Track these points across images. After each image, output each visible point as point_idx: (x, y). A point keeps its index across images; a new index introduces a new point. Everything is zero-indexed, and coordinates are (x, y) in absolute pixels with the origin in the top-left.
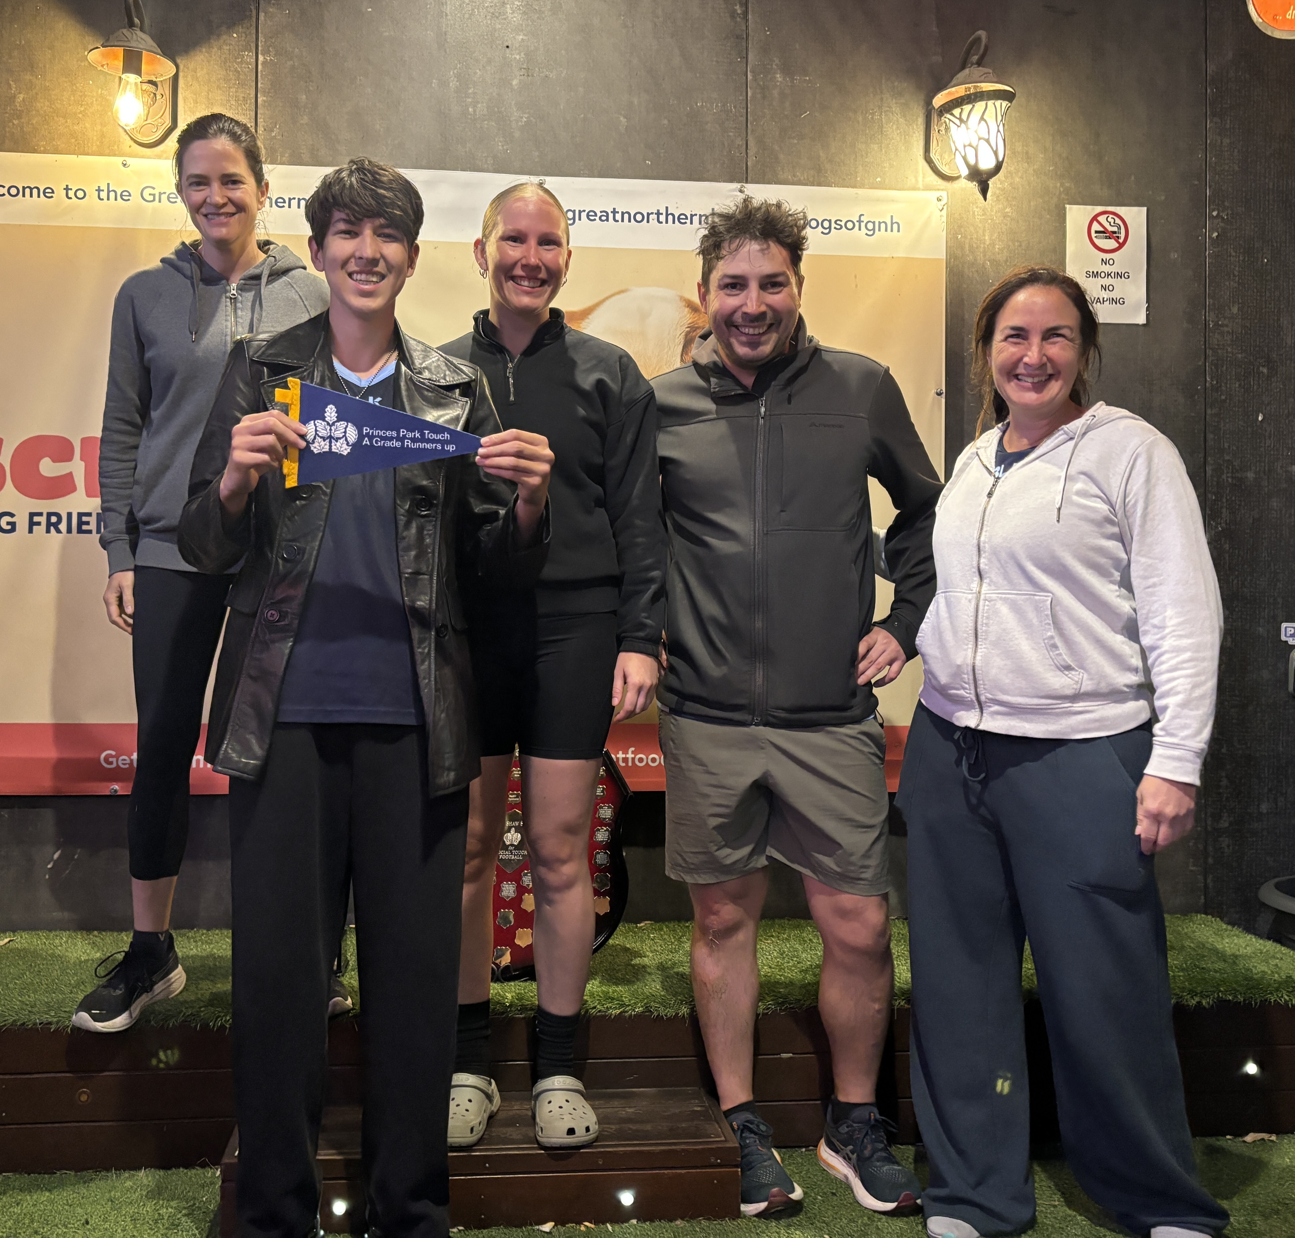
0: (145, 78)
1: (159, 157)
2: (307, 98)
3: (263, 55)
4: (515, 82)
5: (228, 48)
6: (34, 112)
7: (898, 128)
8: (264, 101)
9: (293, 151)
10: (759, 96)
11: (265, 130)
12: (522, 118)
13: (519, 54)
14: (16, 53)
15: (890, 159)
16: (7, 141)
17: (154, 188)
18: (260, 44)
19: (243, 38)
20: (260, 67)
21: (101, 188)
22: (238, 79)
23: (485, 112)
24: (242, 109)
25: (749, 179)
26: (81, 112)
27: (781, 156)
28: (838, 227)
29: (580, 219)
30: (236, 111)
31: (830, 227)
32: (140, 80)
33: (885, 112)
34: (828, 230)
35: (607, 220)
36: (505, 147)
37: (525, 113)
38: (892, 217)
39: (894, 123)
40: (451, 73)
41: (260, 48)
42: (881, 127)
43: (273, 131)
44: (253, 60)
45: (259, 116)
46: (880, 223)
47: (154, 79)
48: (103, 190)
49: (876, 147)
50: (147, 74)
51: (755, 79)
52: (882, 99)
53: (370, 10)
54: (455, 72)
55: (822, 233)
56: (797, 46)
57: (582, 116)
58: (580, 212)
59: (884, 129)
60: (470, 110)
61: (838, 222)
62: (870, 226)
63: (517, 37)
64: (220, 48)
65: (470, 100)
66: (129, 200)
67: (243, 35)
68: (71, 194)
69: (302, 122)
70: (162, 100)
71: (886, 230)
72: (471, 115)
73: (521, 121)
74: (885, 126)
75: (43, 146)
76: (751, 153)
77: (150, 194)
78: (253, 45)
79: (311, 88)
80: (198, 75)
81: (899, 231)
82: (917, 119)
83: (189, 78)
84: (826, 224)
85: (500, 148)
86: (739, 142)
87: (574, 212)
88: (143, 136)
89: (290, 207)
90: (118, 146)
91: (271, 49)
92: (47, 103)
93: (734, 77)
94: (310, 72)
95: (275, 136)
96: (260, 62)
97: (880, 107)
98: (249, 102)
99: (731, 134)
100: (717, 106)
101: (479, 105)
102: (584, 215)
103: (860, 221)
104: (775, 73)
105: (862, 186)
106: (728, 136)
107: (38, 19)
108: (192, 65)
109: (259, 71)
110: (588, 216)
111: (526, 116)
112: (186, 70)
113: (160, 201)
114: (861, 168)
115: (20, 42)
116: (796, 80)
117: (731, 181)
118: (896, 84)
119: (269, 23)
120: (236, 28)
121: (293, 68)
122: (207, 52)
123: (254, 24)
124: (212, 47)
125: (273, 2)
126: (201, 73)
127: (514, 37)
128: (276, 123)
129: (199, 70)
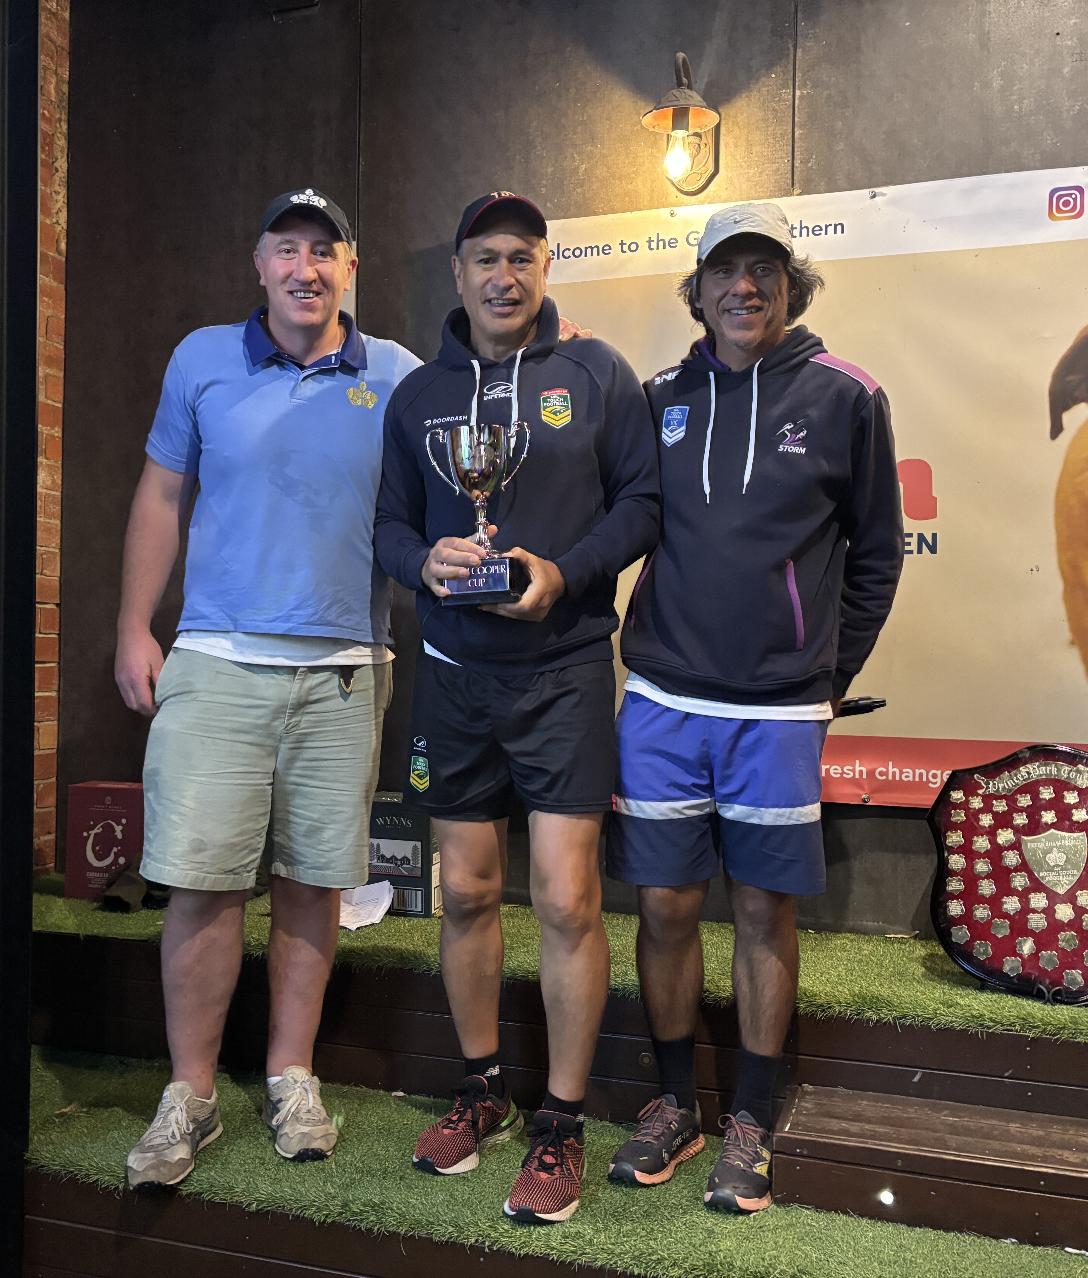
0: (691, 131)
1: (702, 203)
2: (843, 125)
3: (799, 89)
4: (1066, 70)
5: (766, 89)
6: (594, 179)
8: (801, 134)
9: (829, 179)
11: (801, 162)
12: (1074, 106)
13: (1071, 39)
14: (579, 129)
16: (572, 208)
18: (797, 80)
19: (781, 77)
20: (797, 102)
21: (652, 239)
22: (776, 117)
23: (1033, 107)
24: (780, 146)
26: (634, 173)
30: (774, 149)
32: (687, 133)
36: (1054, 141)
37: (1078, 101)
40: (995, 73)
41: (797, 84)
43: (809, 162)
44: (791, 97)
45: (796, 149)
47: (699, 131)
48: (653, 241)
50: (693, 126)
53: (908, 24)
54: (999, 70)
60: (1016, 107)
63: (1069, 22)
64: (759, 92)
65: (1015, 97)
66: (674, 246)
67: (782, 74)
68: (626, 248)
69: (838, 148)
70: (706, 149)
72: (1017, 112)
73: (1073, 111)
75: (602, 208)
78: (791, 82)
79: (847, 114)
80: (739, 119)
83: (730, 125)
85: (1049, 142)
88: (689, 185)
89: (826, 233)
90: (666, 199)
91: (808, 82)
92: (605, 169)
94: (846, 98)
95: (811, 167)
96: (797, 97)
98: (786, 137)
101: (1026, 101)
107: (598, 95)
108: (732, 112)
109: (796, 105)
111: (1079, 103)
112: (728, 117)
115: (583, 118)
119: (807, 58)
120: (774, 69)
121: (829, 97)
122: (746, 97)
123: (791, 62)
124: (752, 91)
125: (810, 36)
126: (741, 118)
127: (1065, 23)
128: (812, 154)
129: (739, 115)
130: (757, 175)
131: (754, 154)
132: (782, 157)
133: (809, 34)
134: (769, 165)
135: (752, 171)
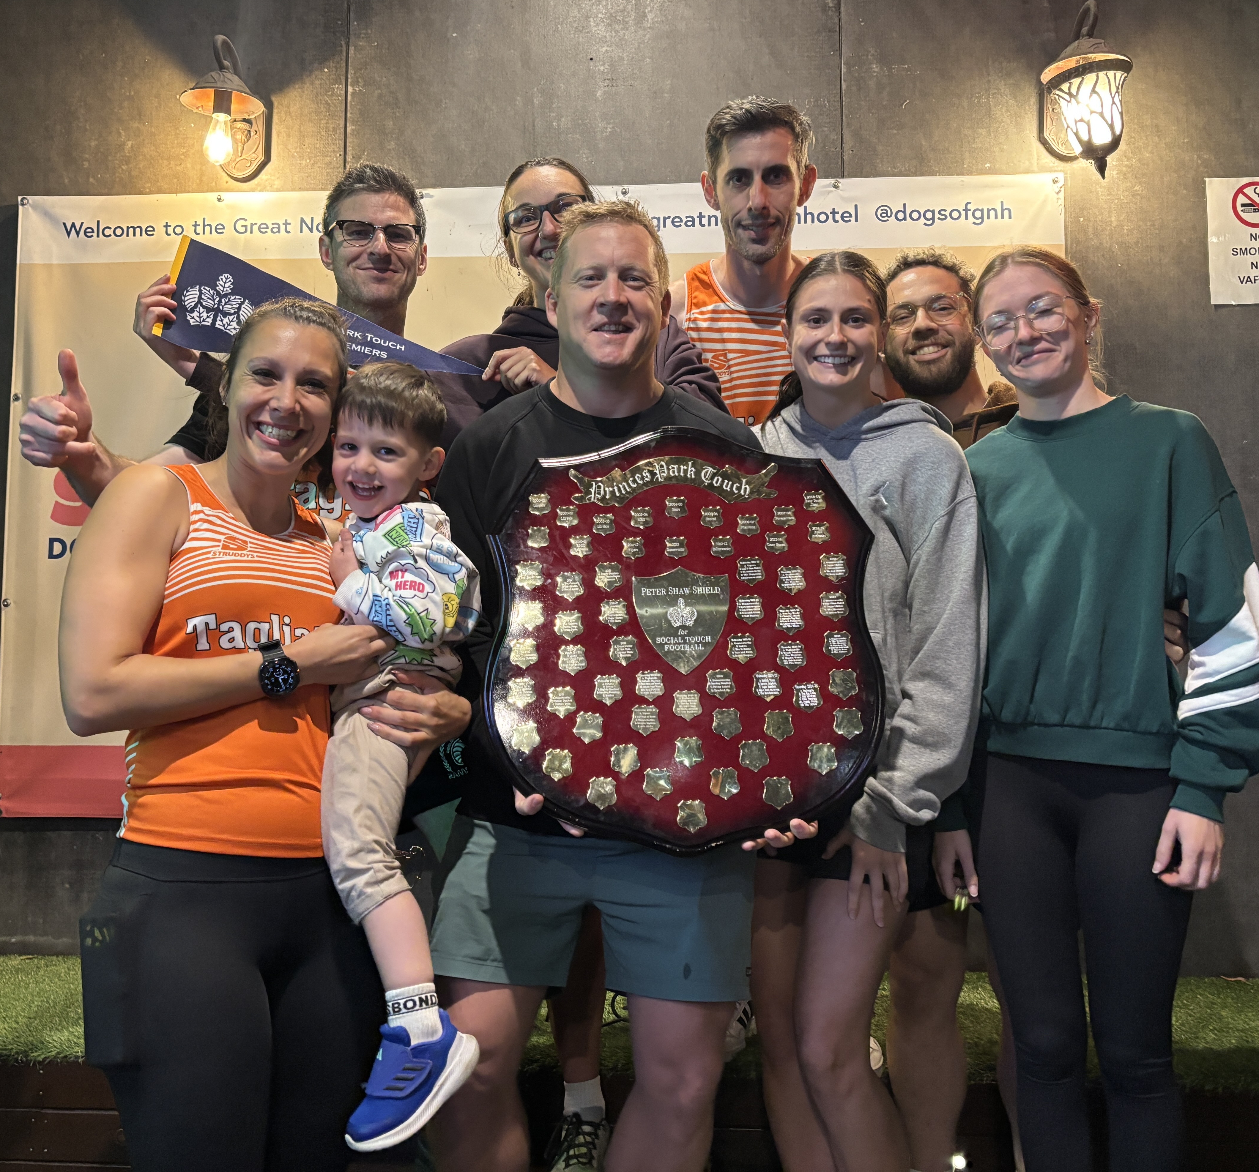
0: (234, 116)
1: (253, 190)
2: (394, 125)
3: (352, 86)
4: (598, 94)
5: (319, 82)
6: (141, 157)
7: (1008, 110)
8: (353, 130)
10: (854, 88)
11: (354, 157)
12: (607, 128)
13: (604, 65)
14: (126, 104)
15: (1000, 143)
16: (116, 186)
17: (246, 220)
18: (349, 76)
19: (334, 72)
20: (349, 98)
21: (198, 223)
22: (329, 110)
23: (569, 126)
24: (332, 139)
25: (846, 174)
26: (183, 154)
27: (880, 148)
28: (943, 217)
29: (665, 226)
30: (327, 142)
31: (933, 219)
32: (230, 118)
33: (993, 94)
34: (931, 222)
35: (693, 225)
36: (589, 158)
37: (610, 123)
38: (1002, 203)
39: (1003, 105)
40: (535, 89)
41: (349, 80)
42: (989, 110)
44: (343, 92)
45: (348, 144)
46: (989, 210)
47: (247, 117)
48: (199, 225)
49: (983, 132)
50: (237, 113)
51: (849, 71)
52: (989, 81)
53: (455, 35)
54: (539, 87)
55: (925, 224)
56: (894, 35)
57: (668, 122)
58: (665, 219)
59: (992, 113)
60: (554, 124)
61: (942, 212)
62: (978, 214)
63: (601, 50)
64: (312, 84)
65: (554, 115)
66: (223, 233)
67: (334, 69)
68: (170, 230)
69: (388, 147)
70: (256, 136)
71: (996, 218)
72: (555, 129)
73: (606, 132)
74: (993, 109)
75: (149, 188)
76: (846, 147)
77: (242, 226)
78: (343, 78)
79: (398, 114)
80: (291, 110)
81: (1010, 217)
82: (1029, 98)
83: (283, 114)
84: (929, 215)
85: (585, 159)
86: (833, 136)
87: (659, 219)
88: (239, 170)
90: (216, 184)
91: (360, 80)
92: (153, 148)
93: (827, 71)
94: (397, 99)
96: (349, 93)
97: (987, 90)
98: (338, 132)
99: (826, 129)
100: (809, 102)
101: (563, 119)
102: (669, 222)
103: (966, 210)
104: (870, 64)
105: (970, 173)
106: (823, 131)
107: (146, 71)
108: (285, 102)
109: (348, 101)
110: (673, 222)
111: (611, 126)
112: (280, 107)
113: (251, 232)
114: (967, 154)
115: (130, 93)
116: (894, 68)
117: (827, 177)
118: (1004, 64)
119: (359, 56)
120: (327, 63)
121: (380, 96)
122: (300, 88)
123: (344, 58)
124: (305, 83)
125: (363, 35)
126: (294, 109)
127: (598, 49)
128: (364, 151)
129: (292, 105)
130: (310, 167)
131: (306, 145)
132: (334, 151)
133: (361, 34)
134: (321, 158)
135: (304, 162)
